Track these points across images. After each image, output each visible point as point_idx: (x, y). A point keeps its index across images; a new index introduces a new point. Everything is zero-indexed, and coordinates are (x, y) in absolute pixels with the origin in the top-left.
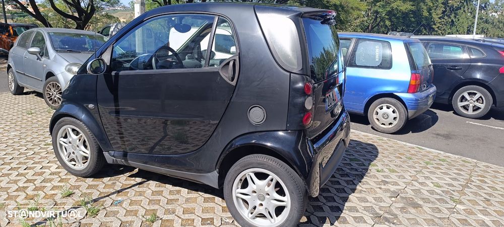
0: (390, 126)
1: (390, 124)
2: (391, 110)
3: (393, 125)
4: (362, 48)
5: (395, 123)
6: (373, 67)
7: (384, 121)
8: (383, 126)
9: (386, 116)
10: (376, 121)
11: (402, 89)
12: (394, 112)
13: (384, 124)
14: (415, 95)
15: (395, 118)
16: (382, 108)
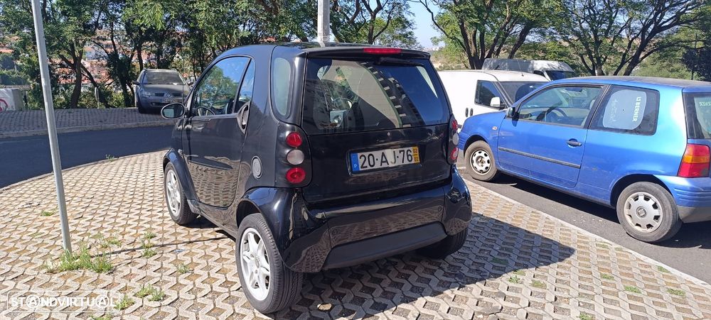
0: (650, 230)
1: (649, 226)
2: (651, 202)
3: (653, 229)
4: (616, 101)
5: (656, 224)
6: (626, 131)
7: (639, 220)
8: (637, 228)
9: (642, 212)
10: (628, 218)
11: (670, 170)
12: (655, 206)
13: (639, 225)
14: (690, 182)
15: (657, 218)
16: (637, 199)
